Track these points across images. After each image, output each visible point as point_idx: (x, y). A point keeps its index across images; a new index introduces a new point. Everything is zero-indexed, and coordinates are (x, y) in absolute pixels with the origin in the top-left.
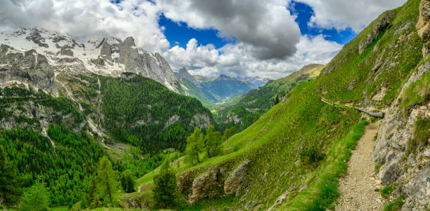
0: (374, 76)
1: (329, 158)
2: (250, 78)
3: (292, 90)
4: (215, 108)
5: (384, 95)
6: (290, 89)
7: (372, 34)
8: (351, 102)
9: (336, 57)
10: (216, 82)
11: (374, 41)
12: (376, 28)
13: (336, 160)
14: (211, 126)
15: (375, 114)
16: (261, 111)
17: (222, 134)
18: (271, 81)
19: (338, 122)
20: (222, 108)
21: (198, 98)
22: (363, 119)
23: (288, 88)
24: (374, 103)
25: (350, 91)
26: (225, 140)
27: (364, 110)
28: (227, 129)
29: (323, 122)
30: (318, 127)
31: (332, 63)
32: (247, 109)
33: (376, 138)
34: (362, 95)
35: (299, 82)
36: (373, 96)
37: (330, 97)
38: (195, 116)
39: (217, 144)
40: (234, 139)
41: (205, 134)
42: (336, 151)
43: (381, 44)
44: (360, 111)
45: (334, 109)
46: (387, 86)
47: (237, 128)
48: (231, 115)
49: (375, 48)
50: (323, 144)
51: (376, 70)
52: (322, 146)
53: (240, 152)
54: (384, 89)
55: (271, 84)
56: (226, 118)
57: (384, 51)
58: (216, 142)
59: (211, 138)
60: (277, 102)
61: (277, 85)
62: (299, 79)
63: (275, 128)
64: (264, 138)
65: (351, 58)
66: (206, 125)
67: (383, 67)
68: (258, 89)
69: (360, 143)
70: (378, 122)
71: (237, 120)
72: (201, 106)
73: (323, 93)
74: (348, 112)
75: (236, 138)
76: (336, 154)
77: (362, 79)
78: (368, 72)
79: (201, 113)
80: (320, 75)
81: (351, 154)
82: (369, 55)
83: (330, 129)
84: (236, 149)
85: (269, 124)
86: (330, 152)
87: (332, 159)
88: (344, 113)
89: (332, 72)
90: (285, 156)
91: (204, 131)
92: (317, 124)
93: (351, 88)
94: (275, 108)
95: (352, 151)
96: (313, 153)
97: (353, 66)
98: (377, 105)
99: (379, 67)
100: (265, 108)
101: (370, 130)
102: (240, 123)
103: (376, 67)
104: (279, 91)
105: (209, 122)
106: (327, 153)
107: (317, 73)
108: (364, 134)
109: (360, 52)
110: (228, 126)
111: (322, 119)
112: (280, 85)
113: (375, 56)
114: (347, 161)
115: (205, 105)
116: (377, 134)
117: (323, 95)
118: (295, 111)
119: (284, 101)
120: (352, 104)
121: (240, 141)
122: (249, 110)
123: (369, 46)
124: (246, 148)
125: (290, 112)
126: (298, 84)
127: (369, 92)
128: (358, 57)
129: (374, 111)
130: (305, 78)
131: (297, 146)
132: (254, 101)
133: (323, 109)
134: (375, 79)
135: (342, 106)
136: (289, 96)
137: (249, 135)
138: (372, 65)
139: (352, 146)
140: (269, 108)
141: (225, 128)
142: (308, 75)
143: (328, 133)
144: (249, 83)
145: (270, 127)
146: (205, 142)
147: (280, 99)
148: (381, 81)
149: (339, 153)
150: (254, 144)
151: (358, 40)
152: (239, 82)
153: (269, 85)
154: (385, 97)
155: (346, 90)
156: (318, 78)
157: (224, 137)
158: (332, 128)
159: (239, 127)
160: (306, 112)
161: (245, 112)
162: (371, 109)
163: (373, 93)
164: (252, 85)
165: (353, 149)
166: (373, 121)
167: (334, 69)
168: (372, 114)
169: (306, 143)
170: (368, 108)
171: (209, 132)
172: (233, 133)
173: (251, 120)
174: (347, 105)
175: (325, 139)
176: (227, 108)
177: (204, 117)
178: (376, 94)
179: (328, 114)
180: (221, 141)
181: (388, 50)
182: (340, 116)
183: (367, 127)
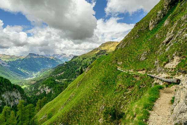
0: (166, 47)
1: (128, 117)
2: (57, 55)
3: (94, 62)
4: (26, 84)
5: (177, 63)
6: (92, 62)
7: (163, 10)
8: (144, 70)
9: (128, 35)
10: (25, 60)
11: (165, 16)
12: (167, 3)
13: (135, 119)
14: (23, 101)
15: (169, 80)
16: (68, 81)
17: (35, 105)
18: (75, 57)
19: (133, 86)
20: (33, 82)
21: (5, 77)
22: (156, 84)
23: (90, 61)
24: (166, 71)
25: (143, 61)
26: (38, 110)
27: (157, 76)
28: (39, 100)
29: (120, 86)
30: (116, 90)
31: (126, 40)
32: (56, 80)
33: (172, 101)
34: (154, 64)
35: (98, 56)
36: (165, 64)
37: (125, 66)
38: (3, 95)
39: (30, 117)
40: (47, 107)
41: (17, 110)
42: (134, 110)
43: (172, 18)
44: (152, 77)
45: (128, 75)
46: (180, 55)
47: (49, 97)
48: (42, 87)
49: (166, 23)
50: (121, 104)
51: (167, 42)
52: (120, 106)
53: (54, 118)
54: (176, 58)
55: (76, 59)
56: (38, 91)
57: (176, 23)
58: (29, 115)
59: (23, 113)
60: (82, 72)
61: (81, 59)
62: (98, 54)
63: (81, 93)
64: (73, 102)
65: (143, 34)
66: (17, 101)
67: (175, 39)
68: (65, 63)
69: (157, 104)
70: (173, 88)
71: (48, 91)
72: (10, 84)
73: (119, 63)
74: (141, 78)
75: (49, 106)
76: (134, 113)
77: (153, 51)
78: (160, 44)
79: (11, 90)
80: (115, 50)
81: (149, 114)
82: (160, 30)
83: (126, 91)
84: (50, 117)
85: (76, 90)
86: (128, 111)
87: (131, 117)
88: (138, 79)
89: (125, 47)
90: (90, 115)
91: (15, 108)
92: (115, 88)
93: (143, 58)
94: (80, 78)
95: (150, 112)
96: (114, 111)
97: (145, 41)
98: (170, 72)
99: (170, 39)
100: (72, 77)
101: (165, 94)
102: (51, 92)
103: (167, 39)
104: (83, 64)
105: (20, 98)
106: (126, 112)
107: (113, 49)
108: (159, 97)
109: (151, 29)
110: (41, 97)
111: (119, 84)
112: (83, 59)
113: (166, 29)
114: (147, 120)
115: (14, 82)
116: (174, 98)
117: (119, 65)
118: (96, 78)
119: (87, 71)
120: (144, 71)
121: (52, 108)
122: (58, 81)
123: (160, 22)
124: (58, 114)
125: (92, 79)
126: (98, 58)
127: (161, 61)
128: (149, 33)
129: (167, 78)
130: (103, 53)
131: (100, 106)
132: (62, 73)
133: (119, 76)
134: (167, 50)
135: (135, 73)
136: (90, 68)
137: (60, 101)
138: (163, 38)
139: (149, 107)
140: (75, 78)
141: (37, 100)
142: (105, 51)
143: (124, 95)
144: (57, 59)
145: (77, 93)
146: (17, 119)
147: (84, 70)
148: (173, 51)
149: (137, 112)
150: (65, 108)
151: (148, 17)
152: (48, 59)
153: (74, 60)
154: (178, 65)
155: (138, 61)
156: (114, 52)
157: (37, 108)
158: (127, 91)
159: (50, 96)
160: (105, 78)
161: (55, 83)
162: (163, 76)
163: (164, 62)
164: (60, 60)
165: (150, 110)
166: (167, 86)
167: (127, 44)
168: (165, 80)
169: (107, 103)
170: (160, 74)
171: (21, 107)
172: (45, 103)
173: (61, 89)
174: (140, 72)
175: (122, 100)
176: (38, 82)
177: (14, 94)
178: (168, 62)
179: (123, 79)
180: (35, 113)
181: (180, 22)
182: (134, 81)
183: (161, 90)
